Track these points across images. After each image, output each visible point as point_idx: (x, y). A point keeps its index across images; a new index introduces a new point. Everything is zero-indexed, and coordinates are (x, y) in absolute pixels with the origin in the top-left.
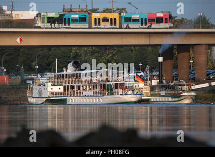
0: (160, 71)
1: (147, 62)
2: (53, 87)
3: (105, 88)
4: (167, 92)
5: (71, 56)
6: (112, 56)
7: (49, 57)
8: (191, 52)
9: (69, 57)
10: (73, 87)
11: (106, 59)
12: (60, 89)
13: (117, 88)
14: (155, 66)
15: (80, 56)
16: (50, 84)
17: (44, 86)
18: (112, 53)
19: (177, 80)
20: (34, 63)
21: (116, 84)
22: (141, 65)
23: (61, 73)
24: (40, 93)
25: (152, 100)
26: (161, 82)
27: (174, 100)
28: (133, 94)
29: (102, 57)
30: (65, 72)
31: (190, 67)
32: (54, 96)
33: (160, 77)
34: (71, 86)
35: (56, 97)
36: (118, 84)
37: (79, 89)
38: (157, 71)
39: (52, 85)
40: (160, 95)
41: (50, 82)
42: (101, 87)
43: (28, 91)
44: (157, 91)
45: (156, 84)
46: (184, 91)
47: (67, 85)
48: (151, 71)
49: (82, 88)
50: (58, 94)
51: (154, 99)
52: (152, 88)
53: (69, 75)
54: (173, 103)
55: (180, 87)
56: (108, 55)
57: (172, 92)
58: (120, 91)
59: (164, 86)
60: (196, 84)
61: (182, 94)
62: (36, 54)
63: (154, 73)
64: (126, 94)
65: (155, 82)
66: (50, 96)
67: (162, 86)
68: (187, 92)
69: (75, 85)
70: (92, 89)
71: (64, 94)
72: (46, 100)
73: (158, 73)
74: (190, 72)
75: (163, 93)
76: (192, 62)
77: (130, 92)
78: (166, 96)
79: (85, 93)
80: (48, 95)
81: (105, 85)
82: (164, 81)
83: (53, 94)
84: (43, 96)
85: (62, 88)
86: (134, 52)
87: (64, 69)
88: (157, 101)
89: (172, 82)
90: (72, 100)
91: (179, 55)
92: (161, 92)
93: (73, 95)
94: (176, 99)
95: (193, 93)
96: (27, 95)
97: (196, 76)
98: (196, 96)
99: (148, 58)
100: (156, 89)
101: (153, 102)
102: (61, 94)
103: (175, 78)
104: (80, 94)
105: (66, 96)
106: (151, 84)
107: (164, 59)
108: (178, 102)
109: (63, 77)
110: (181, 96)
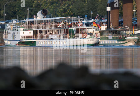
0: (108, 18)
1: (97, 11)
2: (25, 32)
3: (67, 33)
4: (114, 36)
5: (34, 6)
6: (68, 6)
7: (15, 6)
8: (134, 2)
9: (32, 6)
10: (41, 32)
11: (63, 8)
12: (30, 33)
13: (78, 32)
14: (103, 14)
15: (41, 6)
16: (22, 29)
17: (18, 30)
18: (68, 3)
19: (122, 26)
20: (2, 12)
21: (77, 29)
22: (92, 13)
23: (32, 20)
24: (14, 36)
25: (101, 43)
26: (109, 27)
27: (119, 43)
28: (91, 38)
29: (59, 6)
30: (35, 19)
31: (133, 15)
32: (26, 39)
33: (108, 24)
34: (40, 31)
35: (27, 40)
36: (79, 29)
37: (46, 33)
38: (106, 19)
39: (24, 30)
40: (108, 39)
41: (22, 27)
42: (65, 32)
43: (4, 35)
44: (105, 35)
45: (105, 29)
46: (128, 35)
47: (36, 30)
48: (100, 18)
49: (48, 33)
50: (29, 38)
51: (103, 42)
52: (102, 33)
53: (38, 21)
54: (119, 45)
55: (125, 32)
56: (65, 5)
57: (118, 36)
58: (80, 35)
59: (112, 31)
60: (138, 30)
61: (127, 38)
62: (4, 4)
63: (103, 21)
64: (85, 38)
65: (103, 28)
66: (22, 39)
67: (110, 32)
68: (131, 36)
69: (43, 30)
70: (57, 33)
71: (33, 38)
72: (19, 42)
73: (106, 20)
74: (133, 20)
75: (111, 37)
76: (135, 11)
77: (89, 36)
78: (113, 39)
79: (51, 37)
80: (21, 38)
81: (67, 30)
82: (112, 27)
83: (24, 37)
84: (16, 39)
85: (32, 32)
86: (86, 2)
87: (35, 16)
88: (106, 44)
89: (118, 28)
90: (40, 43)
91: (124, 5)
92: (109, 36)
93: (41, 38)
94: (122, 42)
95: (136, 37)
96: (4, 38)
97: (138, 23)
98: (138, 40)
99: (98, 8)
100: (105, 33)
101: (102, 44)
102: (31, 37)
103: (120, 24)
104: (47, 38)
105: (35, 39)
106: (101, 29)
107: (111, 9)
108: (123, 45)
109: (33, 23)
110: (125, 40)
